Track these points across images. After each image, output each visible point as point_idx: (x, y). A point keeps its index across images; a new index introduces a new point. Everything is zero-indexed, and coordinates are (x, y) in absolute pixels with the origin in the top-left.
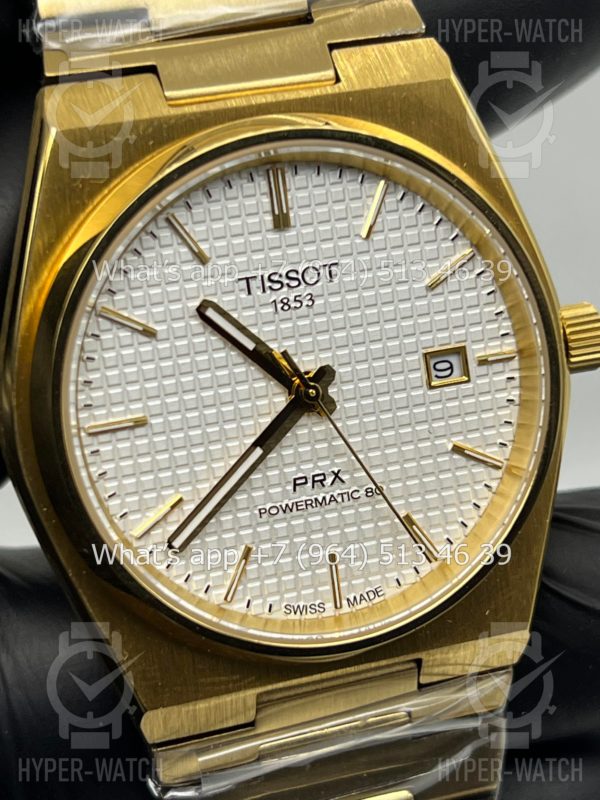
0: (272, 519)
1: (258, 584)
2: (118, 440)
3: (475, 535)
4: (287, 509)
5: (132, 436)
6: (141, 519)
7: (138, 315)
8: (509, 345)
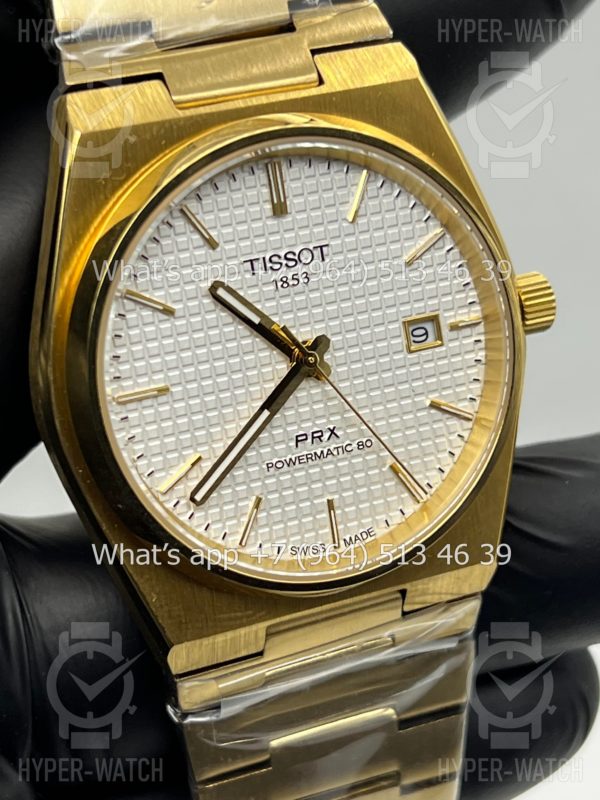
0: (277, 473)
1: (267, 530)
2: (144, 408)
3: (451, 480)
4: (291, 463)
5: (155, 404)
6: (165, 477)
7: (158, 296)
8: (476, 311)
